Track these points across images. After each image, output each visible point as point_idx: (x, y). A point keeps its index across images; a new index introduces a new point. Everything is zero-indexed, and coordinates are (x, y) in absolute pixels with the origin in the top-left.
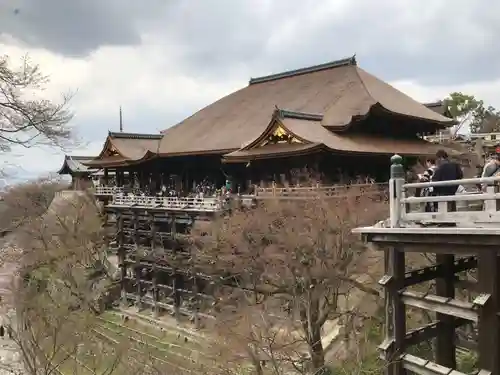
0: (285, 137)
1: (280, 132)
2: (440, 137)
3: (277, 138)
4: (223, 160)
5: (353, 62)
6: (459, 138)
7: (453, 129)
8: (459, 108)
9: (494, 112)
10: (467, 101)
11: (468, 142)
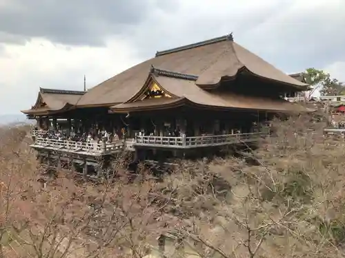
0: (160, 93)
1: (155, 88)
2: (298, 98)
3: (153, 94)
4: (110, 112)
5: (230, 38)
6: (312, 99)
7: (307, 93)
8: (313, 79)
9: (337, 83)
10: (318, 75)
11: (318, 102)
